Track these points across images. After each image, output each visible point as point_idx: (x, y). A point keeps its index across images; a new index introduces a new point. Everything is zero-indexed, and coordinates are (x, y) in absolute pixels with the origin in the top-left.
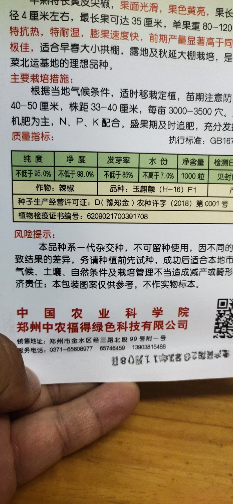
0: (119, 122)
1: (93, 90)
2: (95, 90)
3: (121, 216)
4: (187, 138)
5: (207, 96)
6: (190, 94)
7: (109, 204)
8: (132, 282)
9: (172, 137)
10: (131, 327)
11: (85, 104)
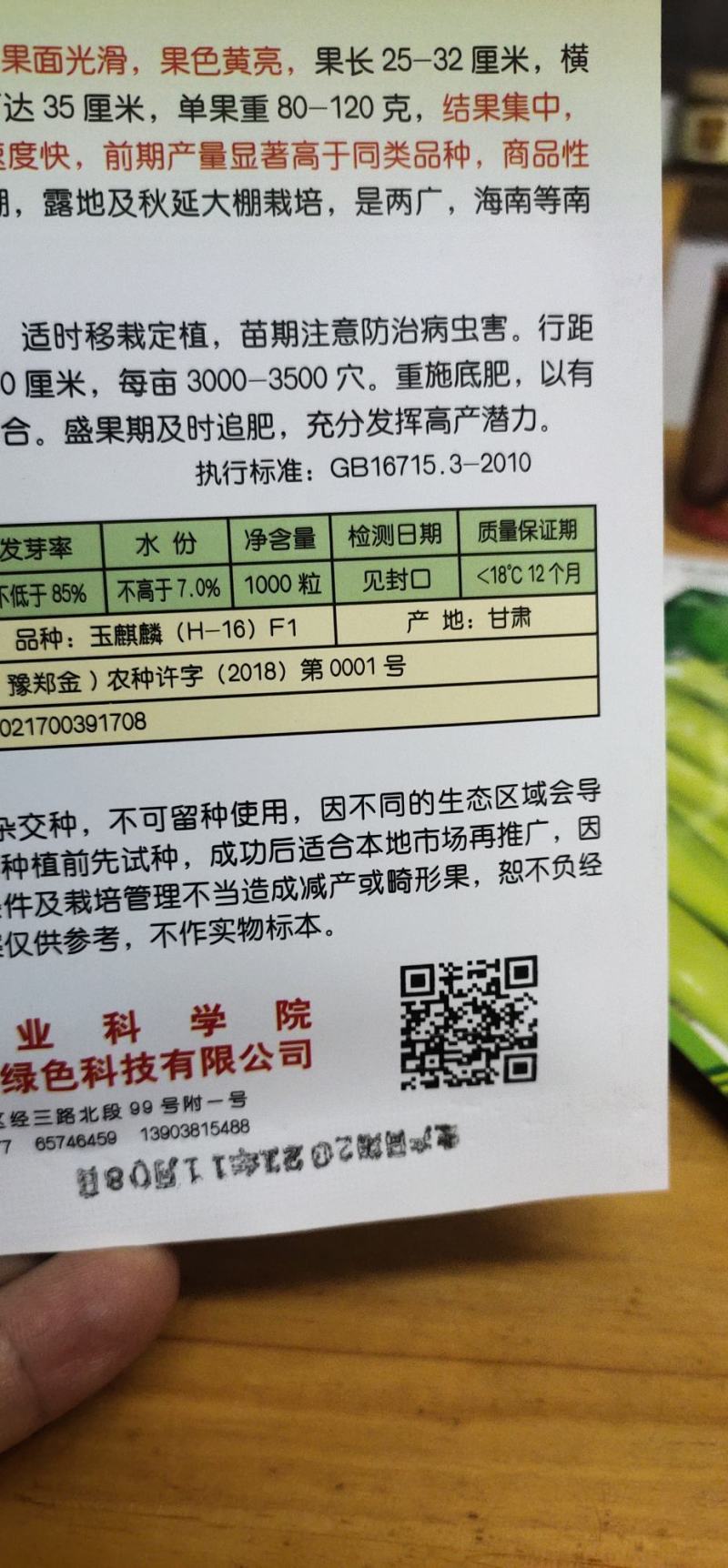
0: (26, 429)
3: (60, 725)
4: (254, 465)
5: (308, 328)
6: (251, 327)
7: (16, 688)
8: (114, 930)
9: (205, 463)
10: (128, 1072)
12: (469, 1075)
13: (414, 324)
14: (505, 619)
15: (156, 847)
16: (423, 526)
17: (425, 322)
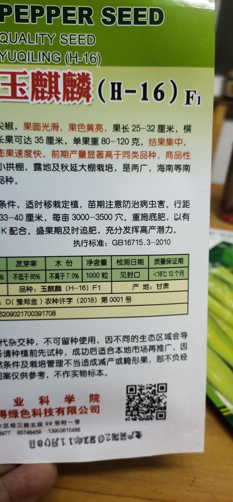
0: (25, 230)
2: (2, 203)
3: (31, 314)
4: (90, 241)
5: (107, 203)
6: (91, 202)
7: (19, 303)
8: (43, 373)
9: (76, 240)
10: (46, 413)
12: (146, 417)
13: (138, 202)
14: (161, 287)
16: (138, 260)
17: (141, 202)
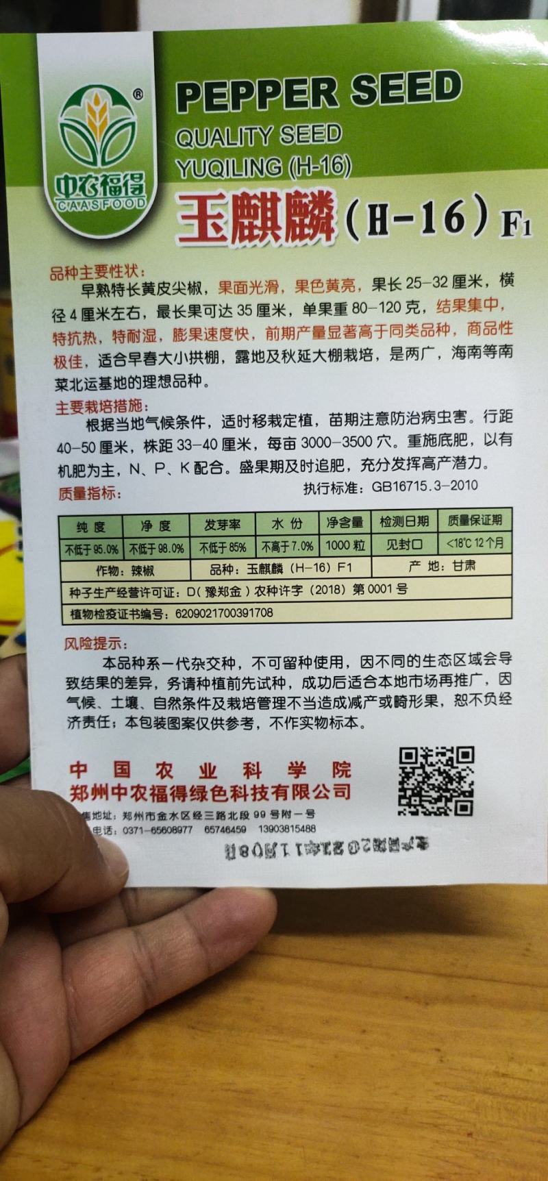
0: (221, 466)
1: (179, 419)
2: (182, 420)
3: (230, 613)
4: (333, 485)
5: (363, 416)
6: (335, 416)
7: (209, 594)
8: (251, 719)
9: (308, 484)
10: (254, 794)
11: (168, 441)
12: (435, 810)
13: (418, 415)
14: (461, 566)
15: (275, 678)
16: (419, 517)
17: (424, 413)
